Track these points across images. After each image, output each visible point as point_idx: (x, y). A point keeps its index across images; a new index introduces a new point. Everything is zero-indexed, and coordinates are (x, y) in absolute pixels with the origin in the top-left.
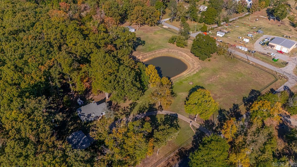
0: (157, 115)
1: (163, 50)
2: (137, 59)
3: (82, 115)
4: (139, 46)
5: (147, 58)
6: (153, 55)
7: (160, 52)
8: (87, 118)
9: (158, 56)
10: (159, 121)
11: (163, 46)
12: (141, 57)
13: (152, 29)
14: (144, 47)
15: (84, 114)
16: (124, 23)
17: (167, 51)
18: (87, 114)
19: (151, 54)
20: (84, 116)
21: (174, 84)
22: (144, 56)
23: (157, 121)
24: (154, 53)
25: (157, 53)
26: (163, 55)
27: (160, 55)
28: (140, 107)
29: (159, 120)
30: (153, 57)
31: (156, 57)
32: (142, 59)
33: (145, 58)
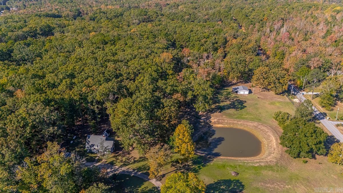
0: (147, 182)
1: (251, 123)
2: (209, 120)
3: (87, 143)
4: (230, 109)
5: (223, 124)
6: (233, 124)
7: (245, 123)
8: (89, 147)
9: (239, 127)
10: (140, 189)
11: (260, 120)
12: (216, 120)
13: (275, 98)
14: (236, 112)
15: (90, 142)
16: (248, 83)
17: (254, 126)
18: (92, 144)
19: (230, 121)
20: (89, 144)
21: (212, 164)
22: (221, 121)
23: (140, 187)
24: (236, 122)
25: (239, 123)
26: (246, 129)
27: (242, 128)
28: (145, 165)
29: (143, 187)
30: (232, 126)
31: (235, 127)
32: (215, 123)
33: (218, 124)
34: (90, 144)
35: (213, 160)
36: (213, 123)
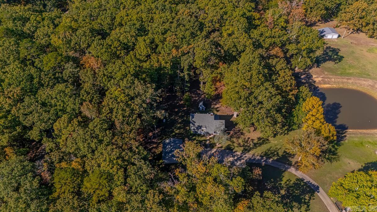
0: (286, 172)
1: (365, 81)
2: (312, 80)
3: (192, 124)
4: (328, 62)
5: (330, 84)
6: (343, 83)
7: (357, 81)
8: (195, 129)
9: (350, 87)
10: (283, 182)
11: (369, 75)
12: (320, 79)
13: (370, 42)
14: (336, 65)
15: (195, 122)
16: (329, 22)
17: (370, 85)
18: (198, 125)
19: (339, 80)
20: (194, 125)
21: (346, 141)
22: (326, 80)
23: (281, 180)
24: (345, 80)
25: (350, 81)
26: (360, 89)
27: (354, 87)
28: (270, 148)
29: (284, 180)
30: (341, 86)
31: (346, 87)
32: (320, 83)
33: (325, 83)
34: (197, 125)
35: (345, 136)
36: (318, 83)
